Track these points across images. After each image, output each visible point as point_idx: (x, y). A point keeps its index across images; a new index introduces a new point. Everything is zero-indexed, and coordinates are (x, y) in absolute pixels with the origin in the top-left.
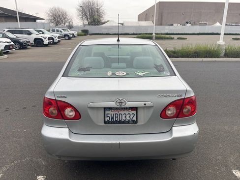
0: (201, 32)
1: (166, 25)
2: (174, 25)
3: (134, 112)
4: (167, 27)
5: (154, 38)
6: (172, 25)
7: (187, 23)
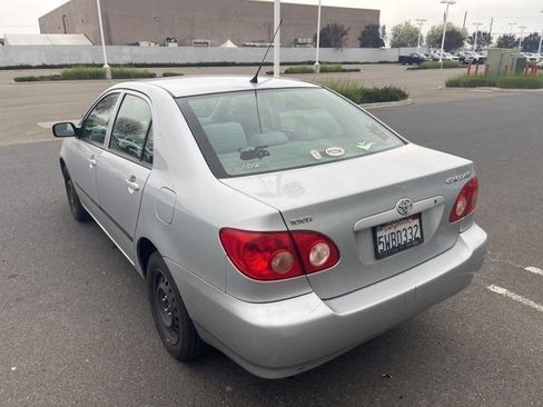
0: (203, 61)
1: (122, 44)
2: (143, 44)
3: (417, 222)
4: (126, 49)
5: (109, 75)
6: (137, 44)
7: (169, 40)
